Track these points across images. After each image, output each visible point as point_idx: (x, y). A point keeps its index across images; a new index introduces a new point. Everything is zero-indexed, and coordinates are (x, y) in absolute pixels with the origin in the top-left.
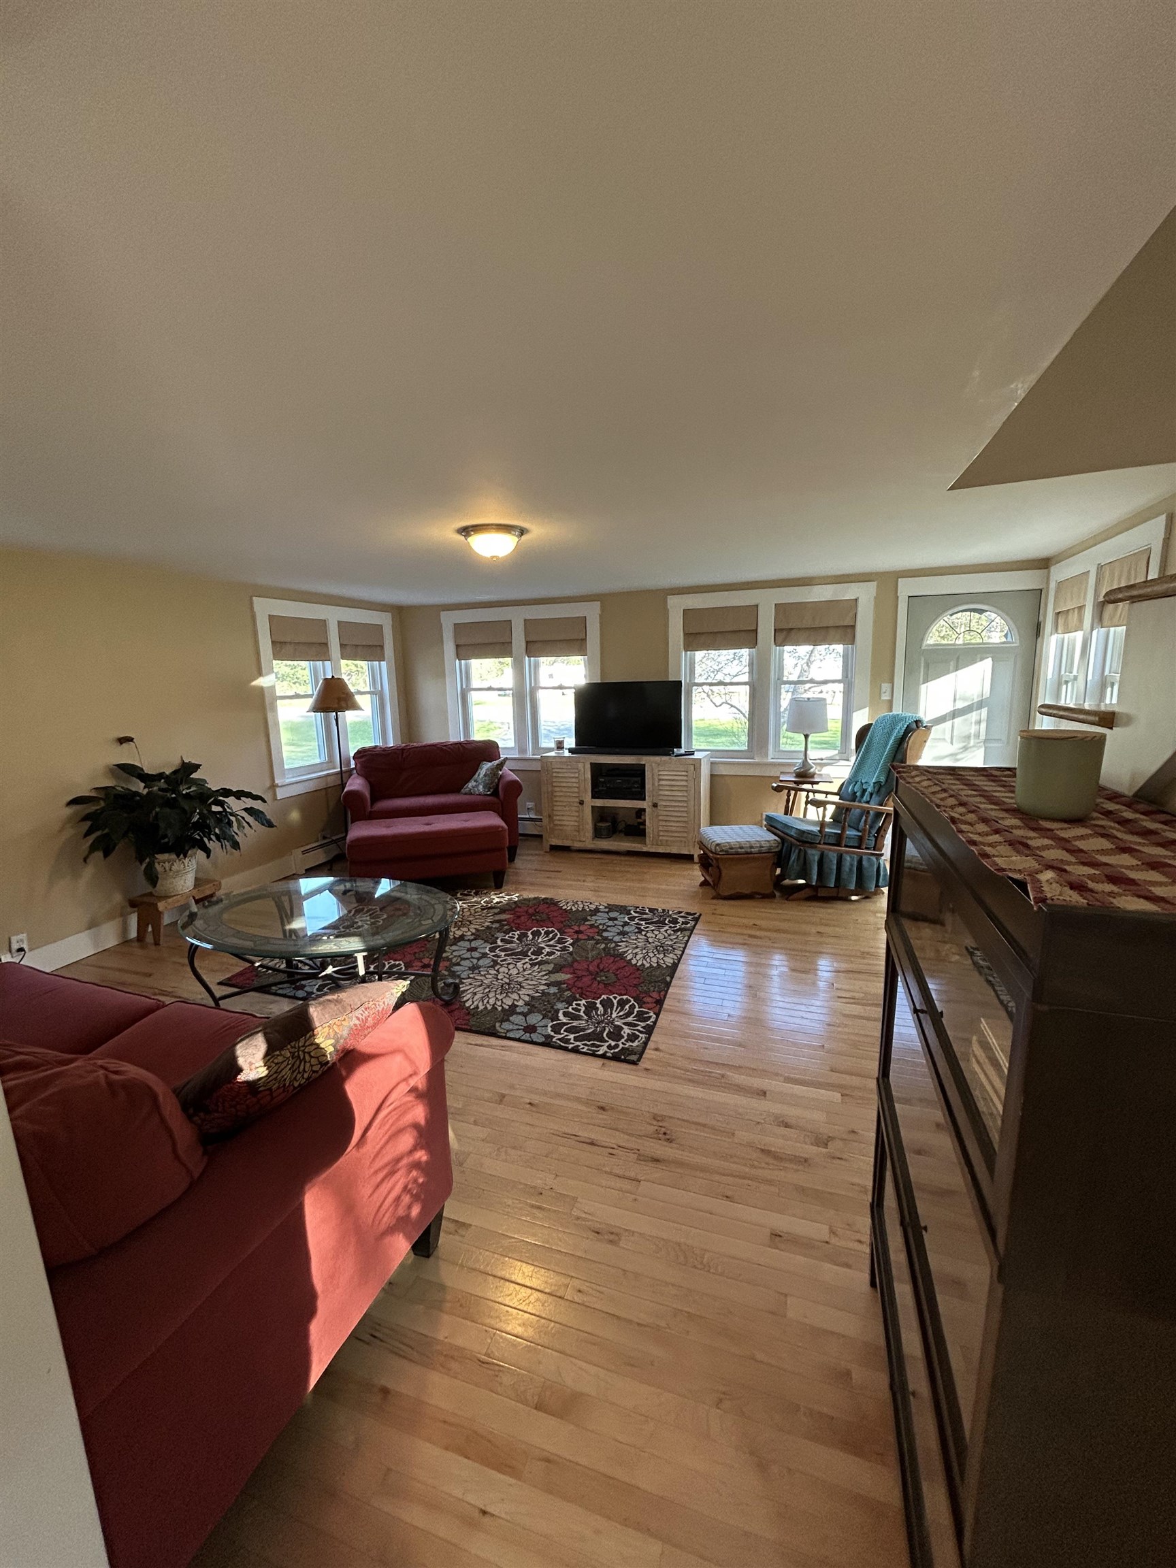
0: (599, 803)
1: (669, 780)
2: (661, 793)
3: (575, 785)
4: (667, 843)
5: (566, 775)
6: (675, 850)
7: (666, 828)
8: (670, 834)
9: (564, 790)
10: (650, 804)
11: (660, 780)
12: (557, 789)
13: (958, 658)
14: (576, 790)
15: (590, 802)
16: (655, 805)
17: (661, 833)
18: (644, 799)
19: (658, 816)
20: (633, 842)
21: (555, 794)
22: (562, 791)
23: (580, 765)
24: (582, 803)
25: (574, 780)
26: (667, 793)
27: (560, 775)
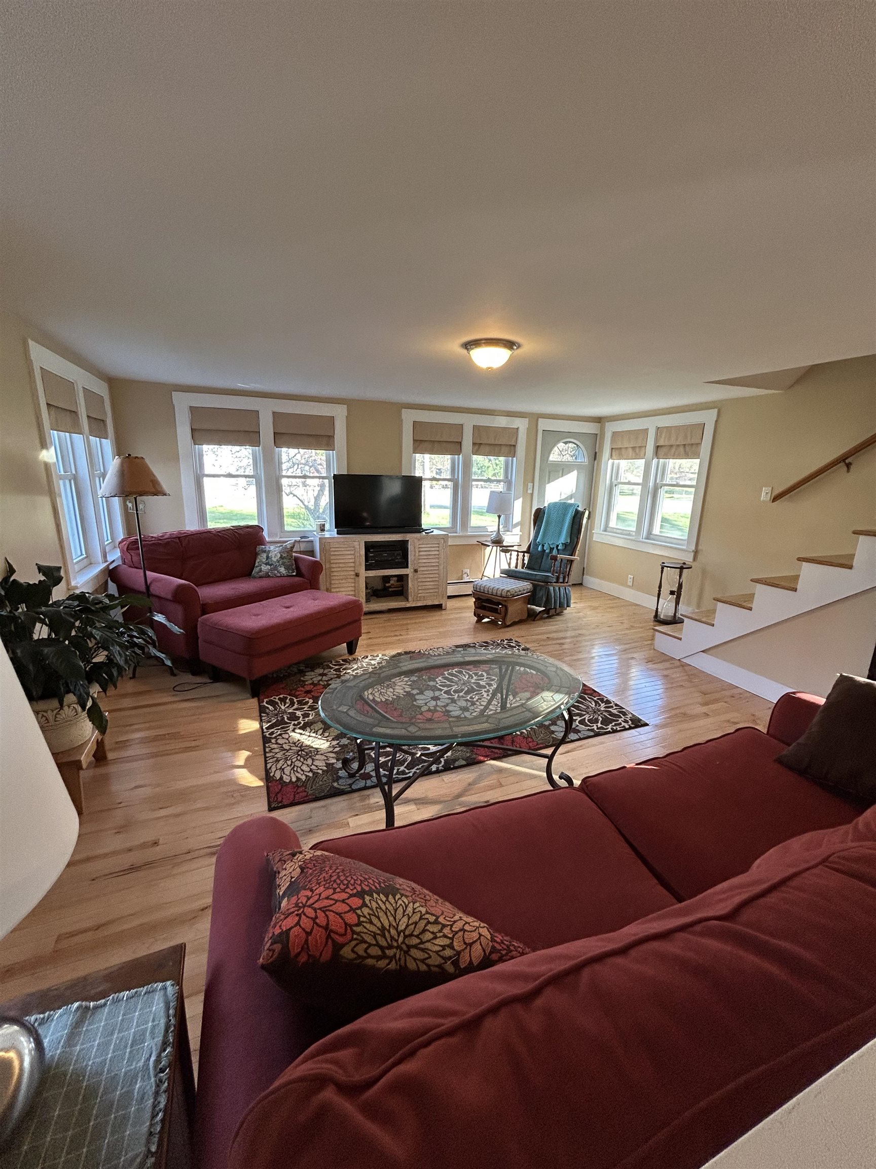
0: (372, 573)
1: (425, 551)
2: (420, 561)
3: (351, 561)
4: (424, 598)
5: (344, 553)
6: (430, 603)
7: (424, 587)
8: (428, 591)
9: (341, 565)
10: (412, 570)
11: (419, 551)
12: (334, 566)
13: (563, 469)
14: (352, 565)
15: (364, 573)
16: (416, 571)
17: (420, 592)
18: (407, 567)
19: (417, 579)
20: (396, 601)
21: (333, 570)
22: (340, 567)
23: (356, 544)
24: (357, 575)
25: (350, 557)
26: (424, 561)
27: (336, 553)
